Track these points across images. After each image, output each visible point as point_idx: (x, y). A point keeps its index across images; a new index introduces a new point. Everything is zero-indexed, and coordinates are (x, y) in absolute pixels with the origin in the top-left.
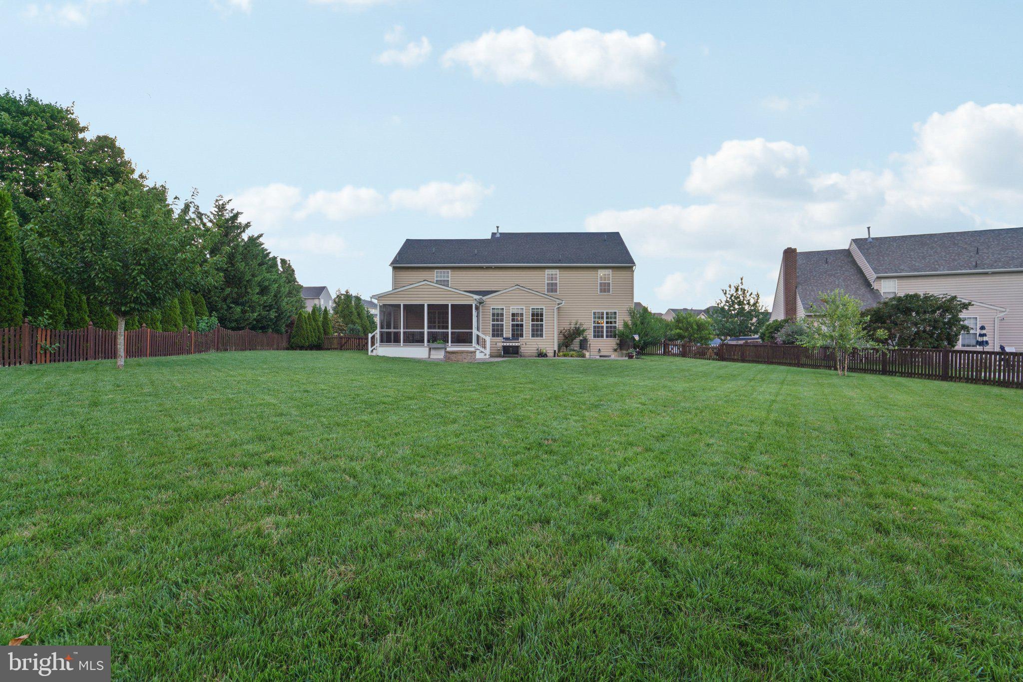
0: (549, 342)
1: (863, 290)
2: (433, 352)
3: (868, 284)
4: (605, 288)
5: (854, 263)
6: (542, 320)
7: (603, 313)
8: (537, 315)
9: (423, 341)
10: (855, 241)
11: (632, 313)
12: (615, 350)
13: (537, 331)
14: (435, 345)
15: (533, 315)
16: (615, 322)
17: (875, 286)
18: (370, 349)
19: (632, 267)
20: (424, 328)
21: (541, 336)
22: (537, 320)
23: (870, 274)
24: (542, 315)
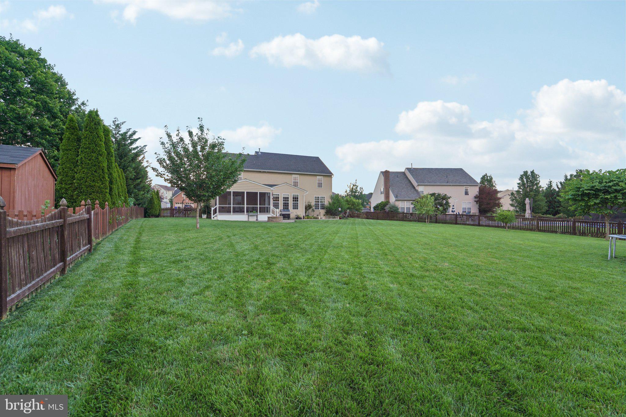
0: (301, 212)
1: (413, 190)
2: (250, 218)
3: (414, 188)
4: (320, 185)
5: (407, 177)
6: (298, 201)
7: (319, 197)
8: (296, 198)
9: (244, 212)
10: (407, 169)
11: (332, 198)
12: (324, 215)
13: (296, 207)
14: (251, 214)
15: (293, 198)
16: (324, 202)
17: (417, 188)
18: (212, 216)
19: (331, 176)
20: (244, 205)
21: (297, 208)
22: (295, 201)
23: (415, 183)
24: (298, 198)
